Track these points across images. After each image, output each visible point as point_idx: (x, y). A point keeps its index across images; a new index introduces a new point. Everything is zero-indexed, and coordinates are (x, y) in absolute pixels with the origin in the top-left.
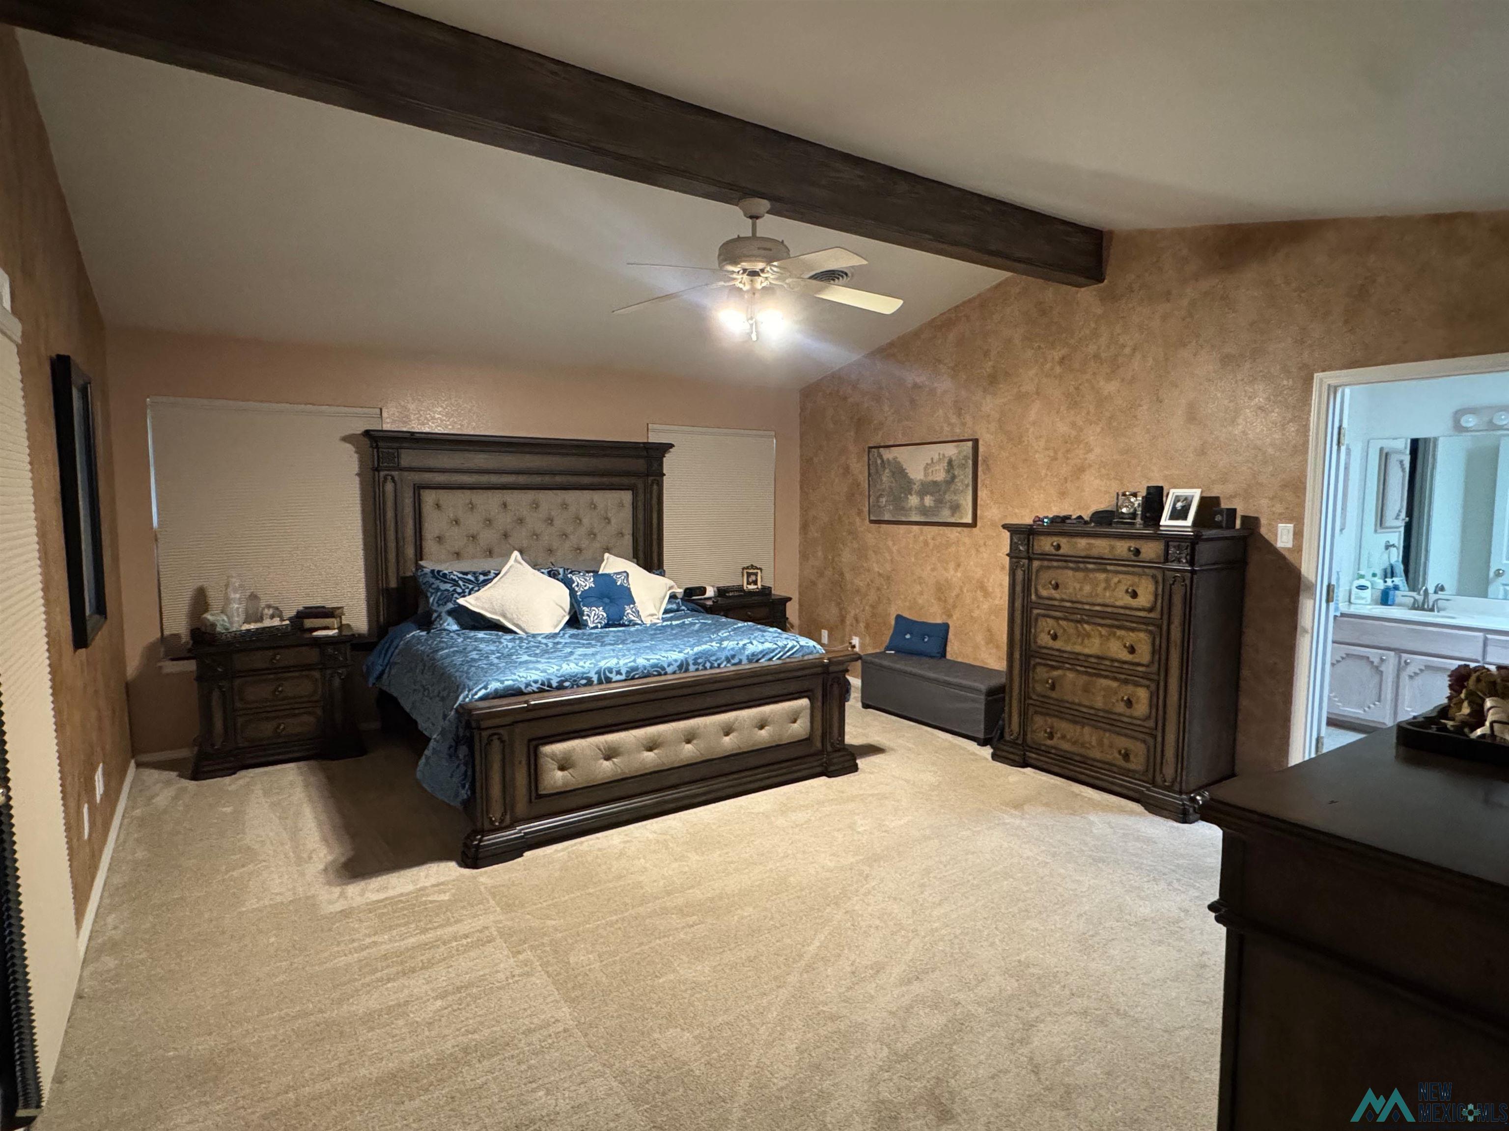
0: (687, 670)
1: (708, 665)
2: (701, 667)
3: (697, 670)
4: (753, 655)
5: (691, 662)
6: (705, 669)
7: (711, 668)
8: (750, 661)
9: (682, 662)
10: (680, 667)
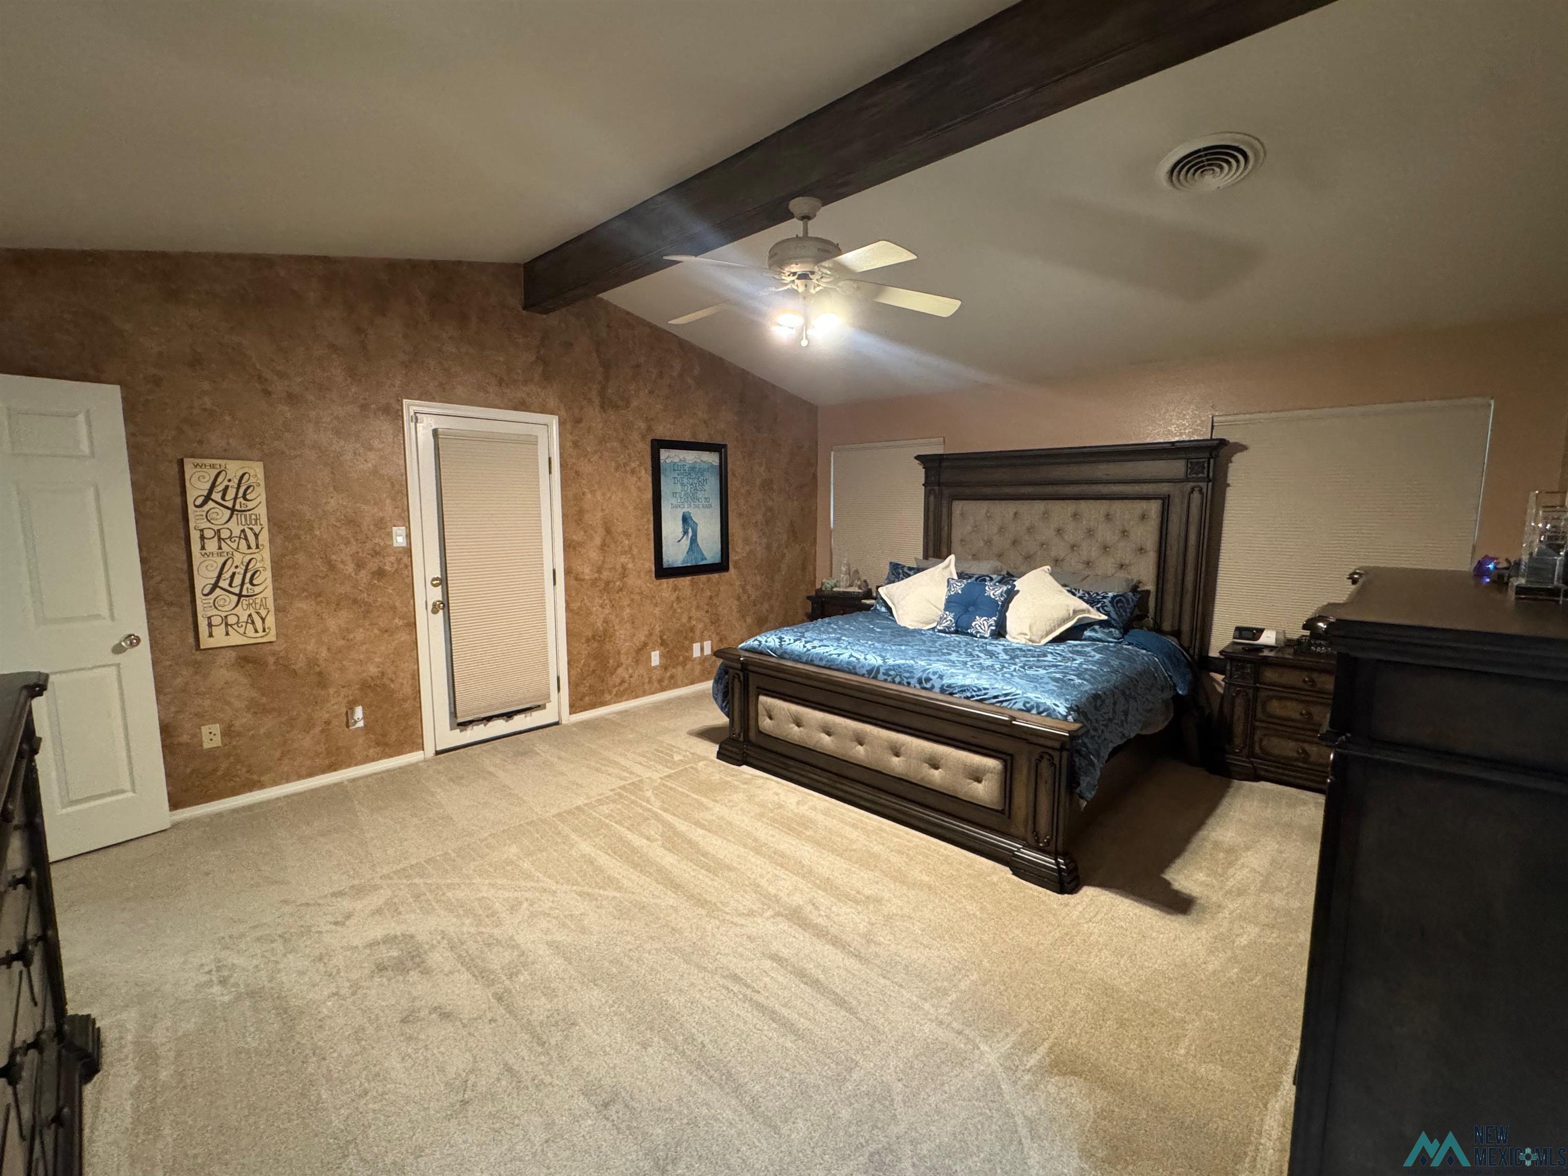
0: (875, 678)
1: (897, 679)
2: (889, 679)
3: (885, 680)
4: (949, 686)
5: (882, 670)
6: (894, 682)
7: (900, 683)
8: (943, 690)
9: (873, 668)
10: (870, 672)
